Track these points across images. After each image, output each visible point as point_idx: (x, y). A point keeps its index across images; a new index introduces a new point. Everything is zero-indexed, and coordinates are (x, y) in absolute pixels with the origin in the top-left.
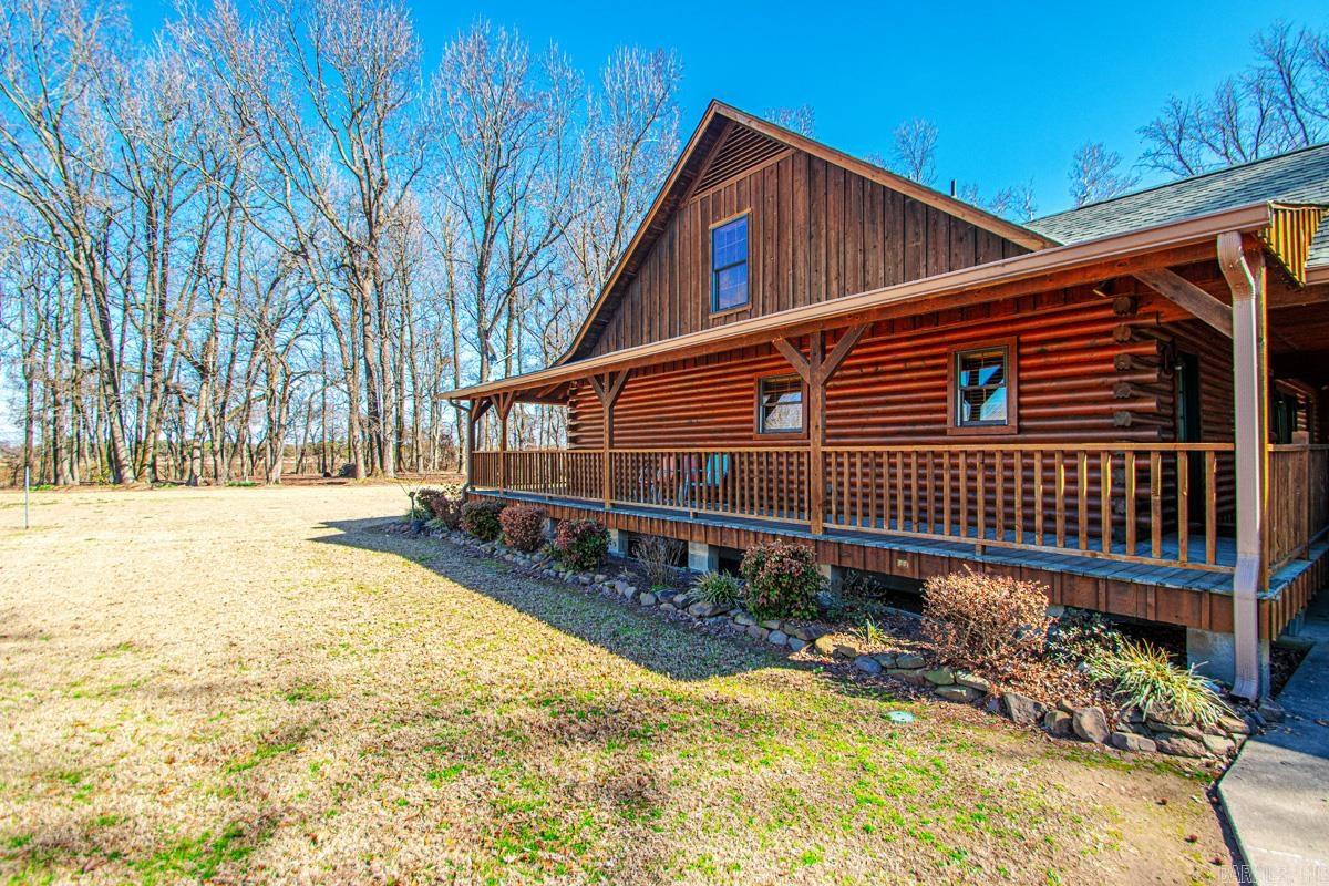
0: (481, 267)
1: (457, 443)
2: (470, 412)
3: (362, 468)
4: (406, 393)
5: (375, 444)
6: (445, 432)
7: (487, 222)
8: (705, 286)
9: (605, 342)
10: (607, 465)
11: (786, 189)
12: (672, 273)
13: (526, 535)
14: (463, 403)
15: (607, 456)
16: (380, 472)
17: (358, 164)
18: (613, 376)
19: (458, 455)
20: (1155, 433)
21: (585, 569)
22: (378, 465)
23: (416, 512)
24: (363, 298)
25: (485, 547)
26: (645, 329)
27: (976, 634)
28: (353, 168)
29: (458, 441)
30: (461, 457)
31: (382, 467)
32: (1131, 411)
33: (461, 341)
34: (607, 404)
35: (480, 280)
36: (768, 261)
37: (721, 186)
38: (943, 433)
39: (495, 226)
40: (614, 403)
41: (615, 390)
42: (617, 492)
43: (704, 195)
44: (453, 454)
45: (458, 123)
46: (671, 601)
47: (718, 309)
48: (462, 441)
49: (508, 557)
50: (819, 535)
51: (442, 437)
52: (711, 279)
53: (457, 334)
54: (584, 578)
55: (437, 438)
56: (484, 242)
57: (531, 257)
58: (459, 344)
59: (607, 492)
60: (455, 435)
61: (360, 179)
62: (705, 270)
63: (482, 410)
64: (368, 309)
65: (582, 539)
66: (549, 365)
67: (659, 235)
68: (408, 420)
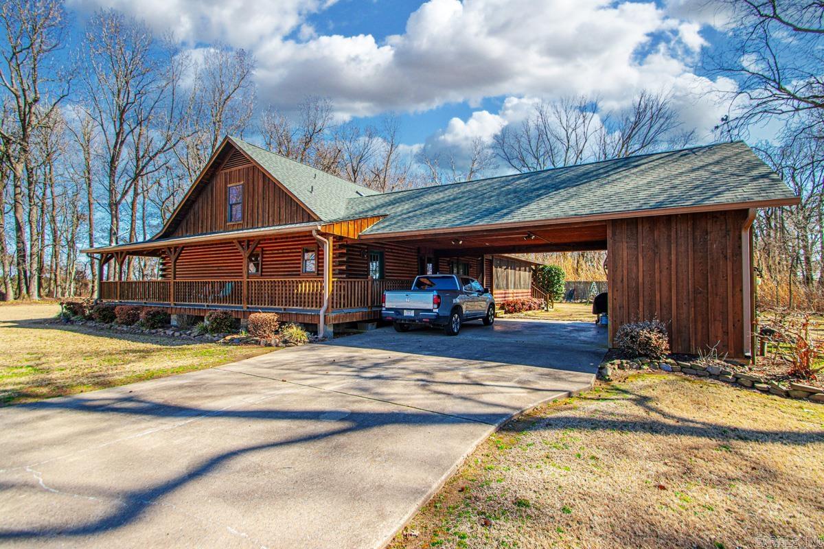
0: (113, 160)
1: (90, 277)
2: (100, 260)
3: (11, 294)
4: (46, 242)
5: (22, 277)
6: (79, 269)
7: (118, 134)
8: (225, 210)
9: (180, 230)
10: (172, 287)
11: (256, 178)
12: (212, 201)
13: (129, 318)
14: (95, 255)
15: (172, 283)
16: (26, 296)
17: (15, 87)
18: (176, 248)
19: (90, 285)
20: (345, 276)
21: (154, 328)
22: (24, 291)
23: (64, 314)
24: (15, 176)
25: (108, 325)
26: (200, 225)
27: (257, 326)
28: (12, 89)
29: (91, 275)
30: (93, 286)
31: (28, 292)
32: (339, 269)
33: (95, 205)
34: (173, 260)
35: (111, 170)
36: (249, 206)
37: (233, 169)
38: (299, 275)
39: (125, 136)
40: (177, 259)
41: (177, 254)
42: (176, 299)
43: (226, 171)
44: (86, 285)
45: (98, 69)
46: (185, 334)
47: (231, 221)
48: (94, 275)
49: (119, 328)
50: (245, 309)
51: (78, 273)
52: (228, 207)
53: (92, 201)
54: (153, 331)
55: (73, 274)
56: (115, 147)
57: (151, 159)
58: (93, 207)
59: (172, 299)
60: (89, 272)
61: (17, 97)
62: (226, 203)
63: (107, 260)
64: (19, 183)
65: (154, 315)
66: (147, 239)
67: (207, 184)
68: (47, 260)
